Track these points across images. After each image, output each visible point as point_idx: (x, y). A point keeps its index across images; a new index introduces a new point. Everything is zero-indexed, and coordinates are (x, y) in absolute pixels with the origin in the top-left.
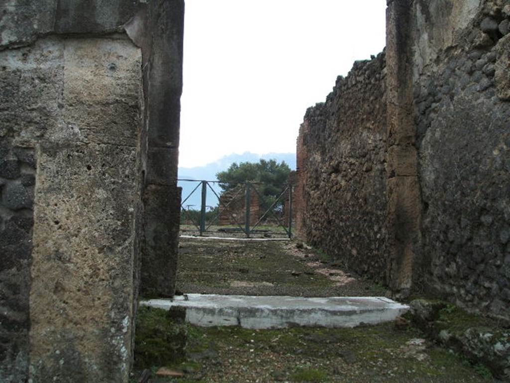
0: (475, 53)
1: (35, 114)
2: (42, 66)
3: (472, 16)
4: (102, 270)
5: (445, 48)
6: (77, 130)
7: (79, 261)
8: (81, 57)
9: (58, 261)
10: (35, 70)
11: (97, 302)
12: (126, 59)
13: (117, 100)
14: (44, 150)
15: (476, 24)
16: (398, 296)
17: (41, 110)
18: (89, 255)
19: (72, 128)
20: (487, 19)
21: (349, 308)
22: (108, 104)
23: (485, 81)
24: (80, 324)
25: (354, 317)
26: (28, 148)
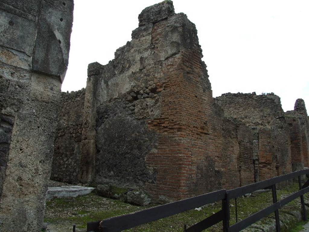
0: (127, 102)
1: (15, 101)
2: (21, 81)
3: (128, 90)
4: (40, 171)
5: (114, 98)
6: (34, 111)
7: (30, 167)
8: (39, 82)
9: (20, 167)
10: (17, 82)
11: (36, 185)
12: (57, 87)
13: (52, 102)
14: (19, 117)
15: (129, 93)
16: (86, 185)
17: (18, 100)
18: (35, 164)
19: (32, 110)
20: (133, 92)
21: (75, 189)
22: (48, 103)
23: (130, 112)
24: (28, 195)
25: (76, 193)
26: (10, 116)
